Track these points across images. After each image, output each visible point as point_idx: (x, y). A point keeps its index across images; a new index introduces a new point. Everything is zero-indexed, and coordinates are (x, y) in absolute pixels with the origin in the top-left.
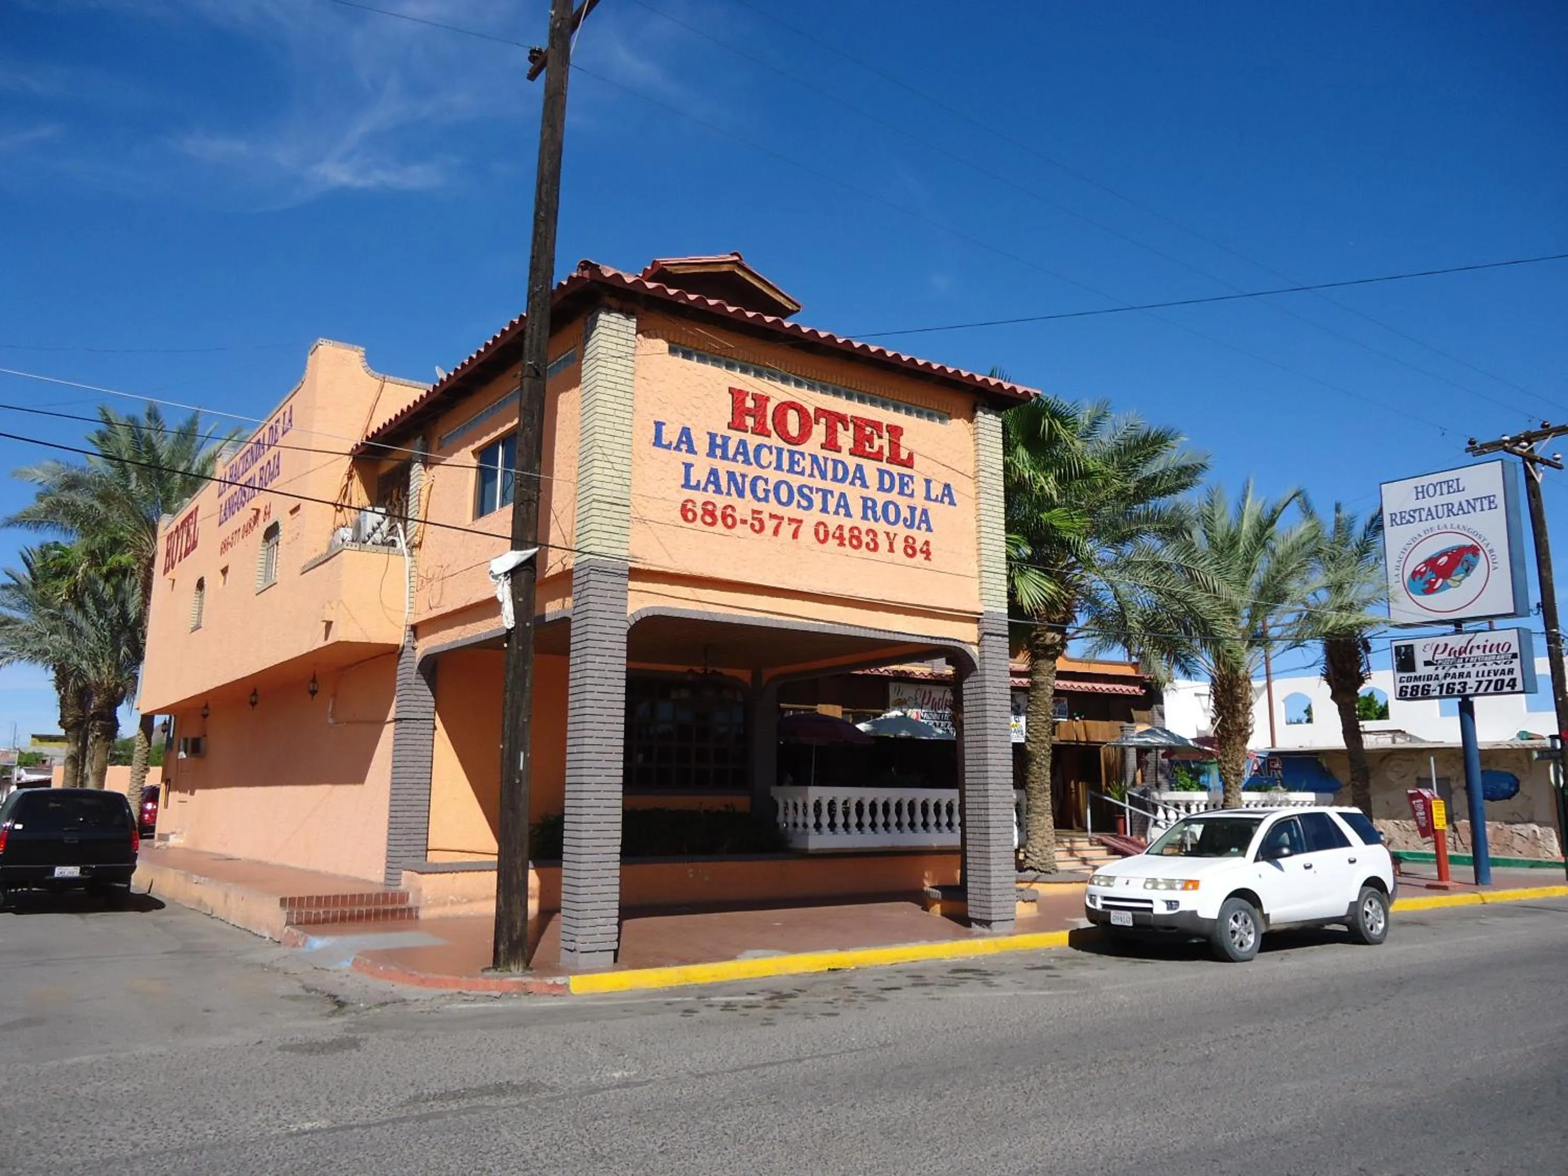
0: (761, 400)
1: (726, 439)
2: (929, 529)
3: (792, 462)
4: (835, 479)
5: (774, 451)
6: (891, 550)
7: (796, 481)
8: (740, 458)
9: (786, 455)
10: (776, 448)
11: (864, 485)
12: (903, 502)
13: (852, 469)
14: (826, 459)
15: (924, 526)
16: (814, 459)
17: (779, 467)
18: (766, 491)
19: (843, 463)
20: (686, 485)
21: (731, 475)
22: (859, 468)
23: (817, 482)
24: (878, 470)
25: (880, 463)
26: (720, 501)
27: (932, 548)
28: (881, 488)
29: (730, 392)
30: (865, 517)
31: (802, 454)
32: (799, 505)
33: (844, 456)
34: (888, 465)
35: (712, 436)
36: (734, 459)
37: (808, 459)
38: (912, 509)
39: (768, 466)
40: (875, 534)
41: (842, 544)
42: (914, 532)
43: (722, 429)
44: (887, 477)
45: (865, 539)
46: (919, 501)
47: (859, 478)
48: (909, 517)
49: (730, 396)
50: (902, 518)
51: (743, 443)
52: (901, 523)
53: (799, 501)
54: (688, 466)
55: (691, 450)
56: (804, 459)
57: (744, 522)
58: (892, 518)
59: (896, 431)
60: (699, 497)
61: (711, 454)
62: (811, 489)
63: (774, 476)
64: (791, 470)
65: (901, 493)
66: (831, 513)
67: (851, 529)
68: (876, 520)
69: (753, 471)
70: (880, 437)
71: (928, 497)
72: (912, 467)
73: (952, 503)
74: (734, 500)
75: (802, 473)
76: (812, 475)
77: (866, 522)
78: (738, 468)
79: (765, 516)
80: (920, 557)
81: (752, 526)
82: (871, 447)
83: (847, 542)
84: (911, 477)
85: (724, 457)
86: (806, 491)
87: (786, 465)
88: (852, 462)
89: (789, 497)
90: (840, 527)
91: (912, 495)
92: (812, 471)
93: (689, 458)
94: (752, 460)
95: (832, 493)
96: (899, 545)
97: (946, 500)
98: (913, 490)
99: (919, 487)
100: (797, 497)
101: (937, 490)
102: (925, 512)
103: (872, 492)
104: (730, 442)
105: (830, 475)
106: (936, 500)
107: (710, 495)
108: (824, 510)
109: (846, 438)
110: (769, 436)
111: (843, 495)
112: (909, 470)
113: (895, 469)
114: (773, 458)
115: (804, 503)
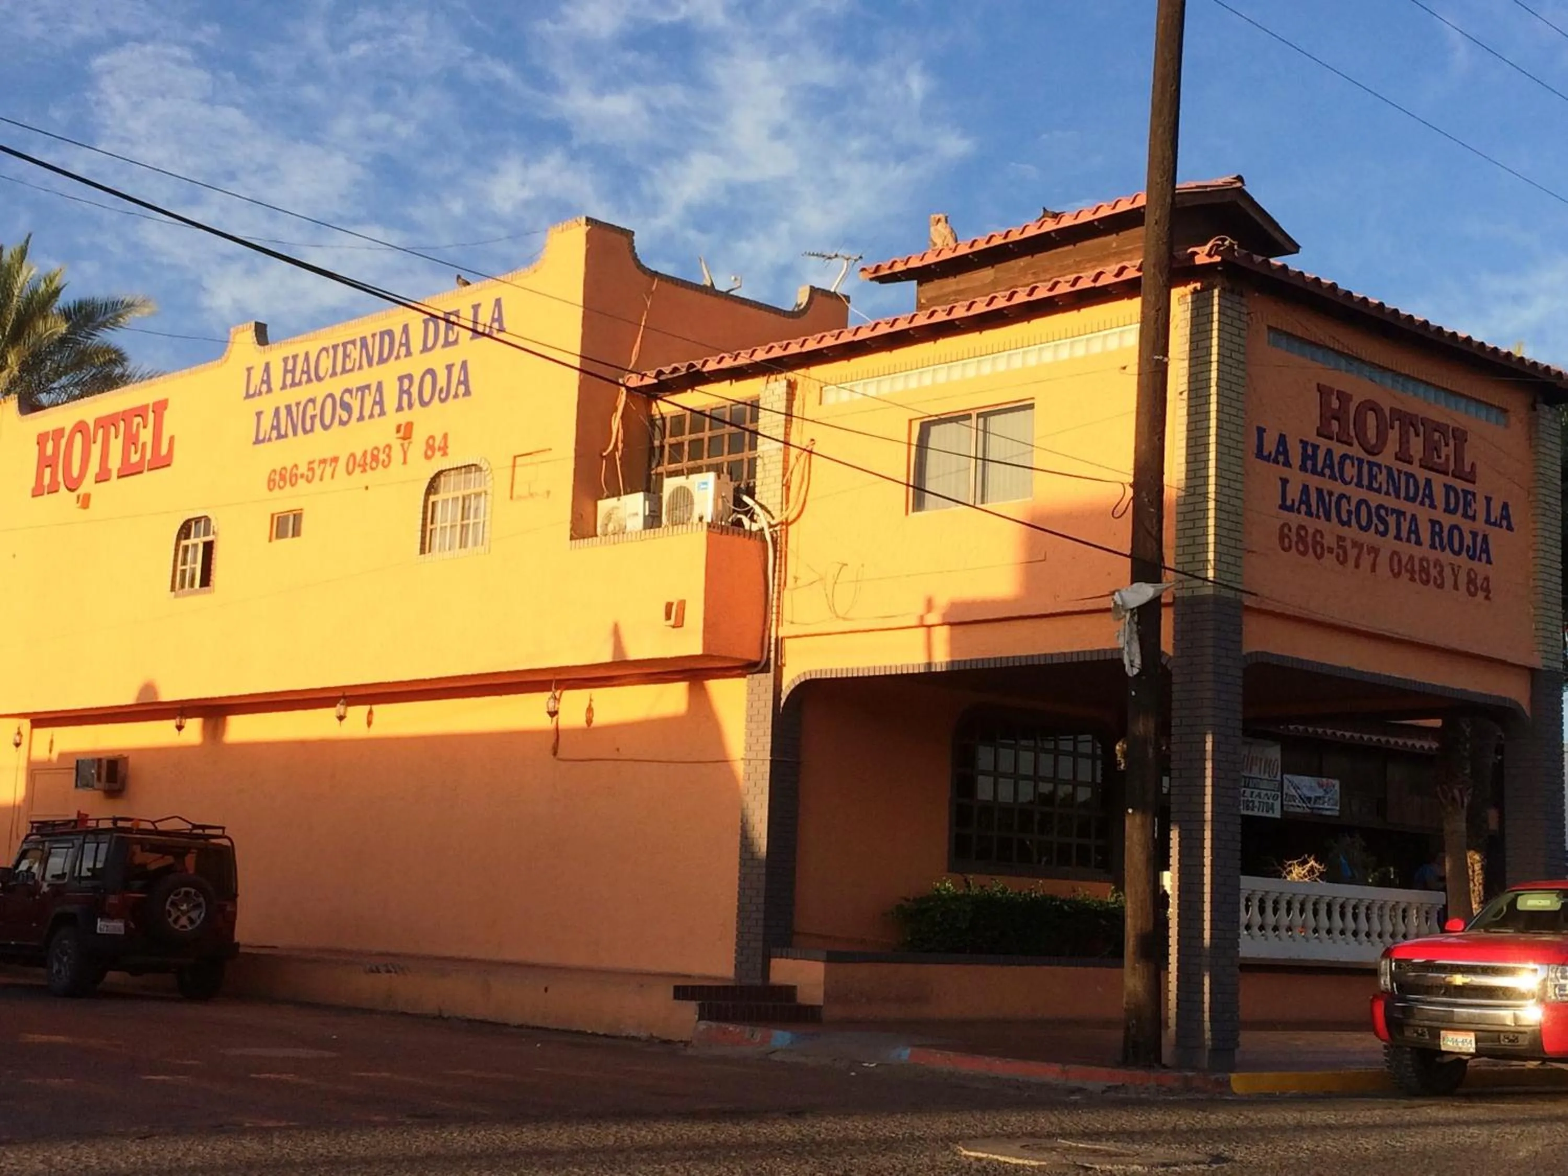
0: (1343, 397)
1: (1316, 447)
2: (1489, 561)
3: (1372, 477)
4: (1407, 498)
5: (1356, 463)
6: (1456, 587)
7: (1375, 499)
8: (1327, 471)
9: (1365, 468)
10: (1358, 459)
11: (1433, 506)
12: (1466, 525)
13: (1422, 484)
14: (1399, 472)
15: (1484, 556)
16: (1389, 470)
17: (1359, 484)
18: (1349, 512)
19: (1413, 476)
20: (1283, 507)
21: (1320, 491)
22: (1428, 482)
23: (1391, 502)
24: (1445, 485)
25: (1446, 477)
26: (1312, 524)
27: (1492, 585)
28: (1447, 510)
29: (1319, 390)
30: (1433, 546)
31: (1379, 466)
32: (1377, 531)
33: (1414, 469)
34: (1453, 479)
35: (1304, 444)
36: (1322, 474)
37: (1384, 471)
38: (1474, 535)
39: (1350, 483)
40: (1442, 567)
41: (1412, 579)
42: (1475, 564)
43: (1313, 438)
44: (1452, 495)
45: (1434, 572)
46: (1480, 525)
47: (1428, 497)
48: (1471, 545)
49: (1318, 394)
50: (1465, 547)
51: (1329, 452)
52: (1464, 553)
53: (1376, 525)
54: (1285, 482)
55: (1287, 464)
56: (1381, 473)
57: (1331, 550)
58: (1456, 546)
59: (1460, 436)
60: (1295, 519)
61: (1303, 468)
62: (1386, 509)
63: (1355, 494)
64: (1370, 488)
65: (1465, 515)
66: (1404, 540)
67: (1421, 560)
68: (1443, 549)
69: (1338, 488)
70: (1447, 445)
71: (1488, 521)
72: (1474, 482)
73: (1510, 528)
74: (1322, 524)
75: (1379, 491)
76: (1387, 493)
77: (1434, 551)
78: (1327, 484)
79: (1348, 544)
80: (1481, 595)
81: (1338, 557)
82: (1439, 457)
83: (1417, 577)
84: (1474, 495)
85: (1314, 472)
86: (1383, 512)
87: (1365, 482)
88: (1422, 475)
89: (1368, 523)
90: (1411, 558)
91: (1473, 518)
92: (1388, 489)
93: (1286, 472)
94: (1337, 475)
95: (1404, 513)
96: (1463, 579)
97: (1504, 523)
98: (1475, 511)
99: (1479, 506)
100: (1375, 520)
101: (1496, 513)
102: (1485, 538)
103: (1439, 514)
104: (1319, 452)
105: (1403, 494)
106: (1494, 524)
107: (1302, 519)
108: (1398, 537)
109: (1416, 446)
110: (1351, 445)
111: (1414, 517)
112: (1471, 485)
113: (1460, 484)
114: (1355, 471)
115: (1381, 528)
